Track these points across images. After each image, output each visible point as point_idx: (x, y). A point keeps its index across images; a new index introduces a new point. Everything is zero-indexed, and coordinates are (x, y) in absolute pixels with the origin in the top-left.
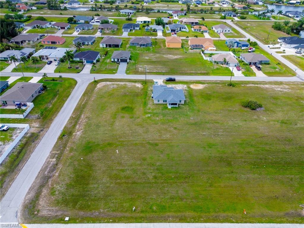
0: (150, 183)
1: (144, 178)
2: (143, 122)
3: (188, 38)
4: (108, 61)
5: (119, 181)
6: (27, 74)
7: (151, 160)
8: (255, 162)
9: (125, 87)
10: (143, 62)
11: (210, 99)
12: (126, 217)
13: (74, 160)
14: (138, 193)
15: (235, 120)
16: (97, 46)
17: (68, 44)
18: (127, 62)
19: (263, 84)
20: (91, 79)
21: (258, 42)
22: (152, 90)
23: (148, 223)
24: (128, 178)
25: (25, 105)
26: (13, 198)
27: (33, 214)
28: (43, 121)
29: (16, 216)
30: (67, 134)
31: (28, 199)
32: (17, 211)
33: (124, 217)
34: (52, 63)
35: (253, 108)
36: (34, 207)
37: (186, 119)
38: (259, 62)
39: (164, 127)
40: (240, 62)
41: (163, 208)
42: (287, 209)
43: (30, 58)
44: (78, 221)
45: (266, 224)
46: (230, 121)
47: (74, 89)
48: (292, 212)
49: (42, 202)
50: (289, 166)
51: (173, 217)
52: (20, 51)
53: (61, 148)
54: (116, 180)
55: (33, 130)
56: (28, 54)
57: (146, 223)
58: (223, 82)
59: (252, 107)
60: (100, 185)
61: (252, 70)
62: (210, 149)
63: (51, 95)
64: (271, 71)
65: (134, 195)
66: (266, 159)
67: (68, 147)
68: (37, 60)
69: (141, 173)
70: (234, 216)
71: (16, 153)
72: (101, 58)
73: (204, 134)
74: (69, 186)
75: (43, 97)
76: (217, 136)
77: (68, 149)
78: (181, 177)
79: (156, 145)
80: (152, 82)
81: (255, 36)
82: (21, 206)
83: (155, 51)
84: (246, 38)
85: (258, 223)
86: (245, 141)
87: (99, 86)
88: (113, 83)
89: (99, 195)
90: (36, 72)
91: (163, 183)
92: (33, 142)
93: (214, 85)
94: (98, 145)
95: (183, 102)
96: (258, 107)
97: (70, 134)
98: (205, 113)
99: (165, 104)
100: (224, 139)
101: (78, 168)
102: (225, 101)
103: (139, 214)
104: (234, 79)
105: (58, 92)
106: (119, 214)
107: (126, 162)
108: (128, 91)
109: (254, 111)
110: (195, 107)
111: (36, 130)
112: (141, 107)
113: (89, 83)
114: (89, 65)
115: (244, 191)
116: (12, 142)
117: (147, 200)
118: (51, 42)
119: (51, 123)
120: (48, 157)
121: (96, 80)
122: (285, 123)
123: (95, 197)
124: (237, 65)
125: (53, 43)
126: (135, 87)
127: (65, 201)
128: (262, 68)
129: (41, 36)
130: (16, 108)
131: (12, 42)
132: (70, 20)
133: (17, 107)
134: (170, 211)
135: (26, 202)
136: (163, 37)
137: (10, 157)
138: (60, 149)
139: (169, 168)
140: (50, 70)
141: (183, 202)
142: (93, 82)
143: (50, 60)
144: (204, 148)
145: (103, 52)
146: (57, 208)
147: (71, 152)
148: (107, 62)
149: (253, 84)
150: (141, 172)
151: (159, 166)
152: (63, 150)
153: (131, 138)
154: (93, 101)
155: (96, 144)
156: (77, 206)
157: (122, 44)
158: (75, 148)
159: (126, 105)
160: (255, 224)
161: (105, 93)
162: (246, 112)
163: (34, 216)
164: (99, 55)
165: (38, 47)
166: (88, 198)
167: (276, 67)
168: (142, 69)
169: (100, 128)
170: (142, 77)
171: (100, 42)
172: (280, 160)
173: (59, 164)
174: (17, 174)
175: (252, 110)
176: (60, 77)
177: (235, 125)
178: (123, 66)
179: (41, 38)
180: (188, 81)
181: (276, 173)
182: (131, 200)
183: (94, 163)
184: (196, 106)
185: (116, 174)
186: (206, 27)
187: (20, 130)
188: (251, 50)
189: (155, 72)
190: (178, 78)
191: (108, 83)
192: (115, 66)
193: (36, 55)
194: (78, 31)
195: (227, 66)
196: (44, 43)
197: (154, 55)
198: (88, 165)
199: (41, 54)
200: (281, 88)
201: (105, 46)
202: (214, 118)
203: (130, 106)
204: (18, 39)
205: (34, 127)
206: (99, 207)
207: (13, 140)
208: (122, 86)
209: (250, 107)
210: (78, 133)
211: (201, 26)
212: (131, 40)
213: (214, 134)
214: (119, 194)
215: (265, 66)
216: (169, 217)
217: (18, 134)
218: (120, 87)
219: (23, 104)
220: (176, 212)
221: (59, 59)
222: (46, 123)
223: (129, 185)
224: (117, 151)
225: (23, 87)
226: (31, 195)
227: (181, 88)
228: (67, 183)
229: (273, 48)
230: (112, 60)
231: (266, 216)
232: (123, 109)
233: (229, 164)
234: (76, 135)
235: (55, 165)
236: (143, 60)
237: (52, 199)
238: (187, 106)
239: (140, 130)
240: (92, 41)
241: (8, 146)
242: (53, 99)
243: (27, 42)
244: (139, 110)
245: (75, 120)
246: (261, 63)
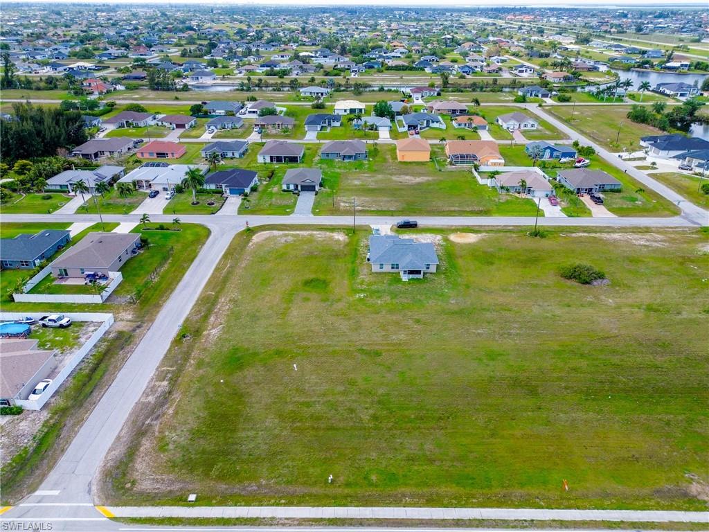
0: (365, 429)
1: (352, 418)
2: (349, 309)
3: (444, 142)
4: (276, 189)
5: (298, 424)
6: (108, 218)
7: (366, 384)
8: (588, 388)
9: (310, 240)
10: (348, 190)
11: (492, 264)
12: (315, 496)
13: (206, 385)
14: (338, 448)
15: (546, 304)
16: (252, 161)
17: (191, 157)
18: (314, 190)
19: (608, 232)
20: (240, 226)
21: (598, 148)
22: (367, 246)
23: (361, 506)
24: (318, 419)
25: (105, 277)
26: (82, 457)
27: (123, 488)
28: (142, 309)
29: (89, 492)
30: (190, 333)
31: (112, 460)
32: (90, 483)
33: (310, 495)
34: (159, 196)
35: (584, 280)
36: (124, 475)
37: (440, 303)
38: (598, 187)
39: (394, 318)
40: (556, 188)
41: (392, 478)
42: (657, 481)
43: (115, 185)
44: (214, 502)
45: (612, 511)
46: (536, 306)
47: (205, 246)
48: (669, 489)
49: (141, 465)
50: (663, 397)
51: (412, 496)
52: (94, 171)
53: (179, 362)
54: (293, 422)
55: (121, 326)
56: (109, 177)
57: (357, 506)
58: (520, 228)
59: (583, 277)
60: (260, 433)
61: (584, 204)
62: (491, 363)
63: (158, 259)
64: (625, 206)
65: (332, 452)
66: (612, 383)
67: (193, 359)
68: (129, 190)
69: (345, 410)
70: (543, 495)
71: (87, 371)
72: (261, 183)
73: (478, 334)
74: (196, 434)
75: (141, 261)
76: (506, 336)
77: (192, 362)
78: (430, 417)
79: (377, 354)
80: (367, 230)
81: (590, 136)
82: (97, 472)
83: (375, 168)
84: (569, 141)
85: (594, 509)
86: (567, 346)
87: (256, 238)
88: (287, 232)
89: (257, 452)
90: (126, 213)
91: (390, 429)
92: (122, 349)
93: (501, 234)
94: (256, 354)
95: (433, 269)
96: (595, 278)
97: (197, 333)
98: (481, 290)
99: (396, 273)
100: (523, 342)
101: (214, 398)
102: (525, 267)
103: (341, 489)
104: (542, 222)
105: (172, 252)
106: (300, 490)
107: (314, 388)
108: (318, 248)
109: (587, 286)
110: (460, 279)
111: (127, 326)
112: (346, 278)
113: (236, 233)
114: (235, 198)
115: (565, 446)
116: (80, 348)
117: (357, 461)
118: (157, 154)
119: (158, 312)
120: (152, 379)
121: (250, 226)
122: (656, 311)
123: (250, 455)
124: (549, 193)
125: (161, 155)
126: (332, 240)
127: (188, 463)
128: (606, 200)
129: (137, 143)
130: (86, 284)
131: (75, 154)
132: (197, 111)
133: (88, 281)
134: (406, 485)
135: (109, 465)
136: (391, 141)
137: (74, 378)
138: (176, 362)
139: (405, 400)
140: (154, 209)
141: (434, 467)
142: (244, 231)
143: (154, 188)
144: (480, 359)
145: (264, 172)
146: (172, 477)
147: (200, 369)
148: (273, 191)
149: (584, 232)
150: (345, 408)
151: (383, 395)
152: (183, 365)
153: (325, 341)
154: (245, 268)
155: (251, 351)
156: (214, 473)
157: (304, 155)
158: (207, 360)
159: (313, 276)
160: (587, 511)
161: (269, 252)
162: (570, 288)
163: (126, 492)
164: (256, 178)
165: (131, 163)
166: (234, 458)
167: (635, 197)
168: (347, 205)
169: (258, 322)
170: (347, 221)
171: (258, 152)
172: (643, 384)
173: (175, 392)
174: (89, 411)
175: (584, 283)
176: (176, 221)
177: (546, 314)
178: (307, 199)
179: (135, 147)
180: (444, 227)
181: (633, 410)
182: (324, 463)
183: (248, 390)
184: (461, 276)
185: (293, 412)
186: (484, 118)
187: (94, 326)
188: (581, 163)
189: (373, 211)
190: (422, 221)
191: (276, 233)
192: (289, 199)
193: (127, 179)
194: (213, 131)
195: (529, 197)
196: (143, 156)
197: (373, 177)
198: (236, 394)
199: (137, 178)
200: (648, 240)
201: (268, 160)
202: (501, 300)
203: (322, 277)
204: (87, 148)
205: (123, 320)
206: (258, 475)
207: (80, 346)
208: (305, 239)
209: (578, 277)
210: (214, 331)
211: (473, 117)
212: (323, 148)
213: (501, 332)
214: (300, 449)
215: (610, 195)
216: (404, 496)
217: (91, 333)
218: (299, 240)
219: (100, 274)
220: (419, 485)
221: (173, 187)
222: (148, 312)
223: (321, 433)
224: (295, 365)
225: (101, 242)
226: (118, 451)
227: (429, 241)
228: (192, 429)
229: (630, 160)
230: (284, 187)
231: (613, 495)
232: (308, 283)
233: (533, 392)
234: (209, 335)
235: (166, 393)
236: (348, 187)
237: (162, 458)
238: (443, 276)
239: (343, 325)
240: (241, 151)
241: (70, 357)
242: (161, 265)
243: (107, 154)
244: (340, 284)
245: (207, 304)
246: (602, 189)
